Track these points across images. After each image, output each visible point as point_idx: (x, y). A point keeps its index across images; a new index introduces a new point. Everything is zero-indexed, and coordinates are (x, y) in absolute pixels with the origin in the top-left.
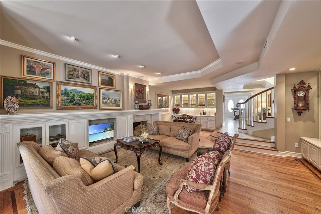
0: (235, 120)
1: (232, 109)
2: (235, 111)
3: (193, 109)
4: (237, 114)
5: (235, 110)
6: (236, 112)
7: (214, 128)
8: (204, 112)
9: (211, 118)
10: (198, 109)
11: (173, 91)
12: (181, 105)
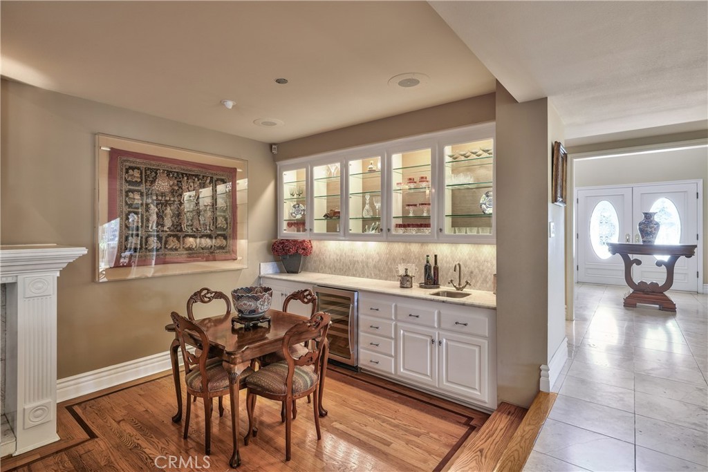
0: (631, 314)
1: (616, 249)
2: (632, 257)
3: (371, 249)
4: (649, 271)
5: (627, 252)
6: (639, 262)
7: (481, 393)
8: (427, 268)
9: (462, 315)
10: (399, 248)
11: (271, 145)
12: (307, 227)
